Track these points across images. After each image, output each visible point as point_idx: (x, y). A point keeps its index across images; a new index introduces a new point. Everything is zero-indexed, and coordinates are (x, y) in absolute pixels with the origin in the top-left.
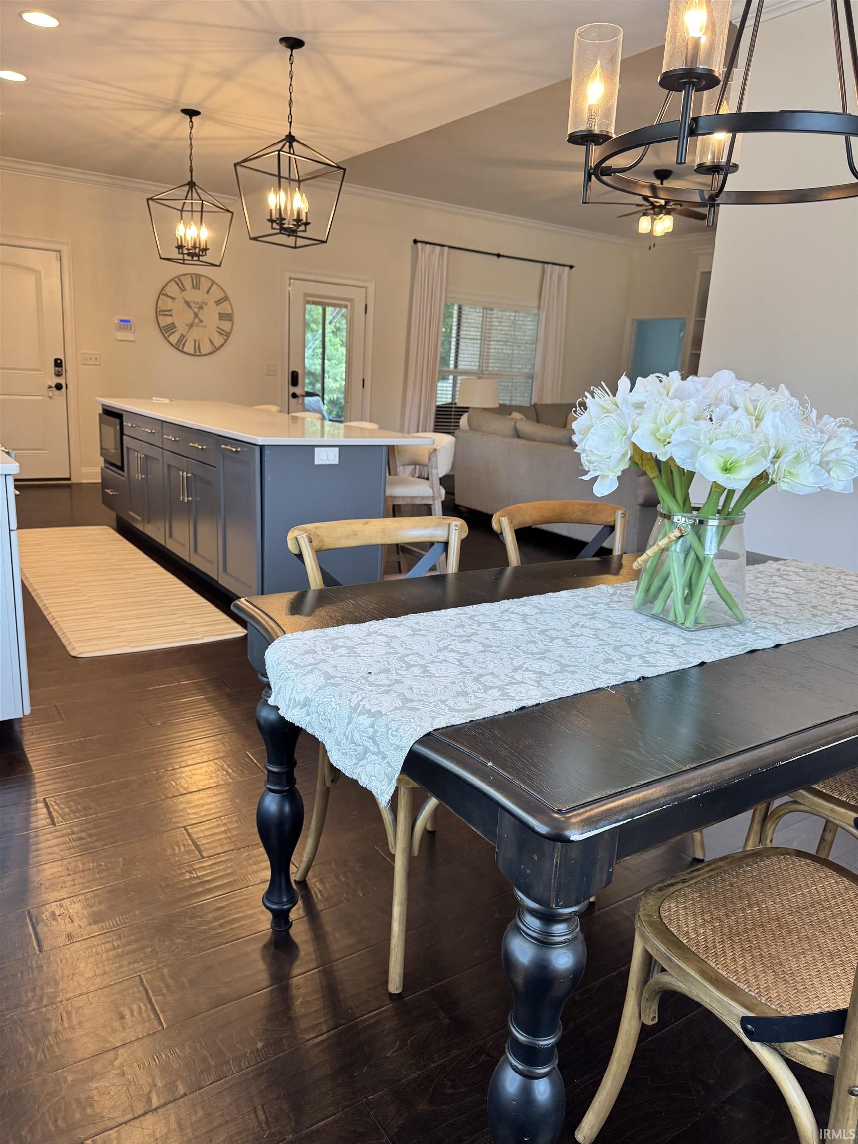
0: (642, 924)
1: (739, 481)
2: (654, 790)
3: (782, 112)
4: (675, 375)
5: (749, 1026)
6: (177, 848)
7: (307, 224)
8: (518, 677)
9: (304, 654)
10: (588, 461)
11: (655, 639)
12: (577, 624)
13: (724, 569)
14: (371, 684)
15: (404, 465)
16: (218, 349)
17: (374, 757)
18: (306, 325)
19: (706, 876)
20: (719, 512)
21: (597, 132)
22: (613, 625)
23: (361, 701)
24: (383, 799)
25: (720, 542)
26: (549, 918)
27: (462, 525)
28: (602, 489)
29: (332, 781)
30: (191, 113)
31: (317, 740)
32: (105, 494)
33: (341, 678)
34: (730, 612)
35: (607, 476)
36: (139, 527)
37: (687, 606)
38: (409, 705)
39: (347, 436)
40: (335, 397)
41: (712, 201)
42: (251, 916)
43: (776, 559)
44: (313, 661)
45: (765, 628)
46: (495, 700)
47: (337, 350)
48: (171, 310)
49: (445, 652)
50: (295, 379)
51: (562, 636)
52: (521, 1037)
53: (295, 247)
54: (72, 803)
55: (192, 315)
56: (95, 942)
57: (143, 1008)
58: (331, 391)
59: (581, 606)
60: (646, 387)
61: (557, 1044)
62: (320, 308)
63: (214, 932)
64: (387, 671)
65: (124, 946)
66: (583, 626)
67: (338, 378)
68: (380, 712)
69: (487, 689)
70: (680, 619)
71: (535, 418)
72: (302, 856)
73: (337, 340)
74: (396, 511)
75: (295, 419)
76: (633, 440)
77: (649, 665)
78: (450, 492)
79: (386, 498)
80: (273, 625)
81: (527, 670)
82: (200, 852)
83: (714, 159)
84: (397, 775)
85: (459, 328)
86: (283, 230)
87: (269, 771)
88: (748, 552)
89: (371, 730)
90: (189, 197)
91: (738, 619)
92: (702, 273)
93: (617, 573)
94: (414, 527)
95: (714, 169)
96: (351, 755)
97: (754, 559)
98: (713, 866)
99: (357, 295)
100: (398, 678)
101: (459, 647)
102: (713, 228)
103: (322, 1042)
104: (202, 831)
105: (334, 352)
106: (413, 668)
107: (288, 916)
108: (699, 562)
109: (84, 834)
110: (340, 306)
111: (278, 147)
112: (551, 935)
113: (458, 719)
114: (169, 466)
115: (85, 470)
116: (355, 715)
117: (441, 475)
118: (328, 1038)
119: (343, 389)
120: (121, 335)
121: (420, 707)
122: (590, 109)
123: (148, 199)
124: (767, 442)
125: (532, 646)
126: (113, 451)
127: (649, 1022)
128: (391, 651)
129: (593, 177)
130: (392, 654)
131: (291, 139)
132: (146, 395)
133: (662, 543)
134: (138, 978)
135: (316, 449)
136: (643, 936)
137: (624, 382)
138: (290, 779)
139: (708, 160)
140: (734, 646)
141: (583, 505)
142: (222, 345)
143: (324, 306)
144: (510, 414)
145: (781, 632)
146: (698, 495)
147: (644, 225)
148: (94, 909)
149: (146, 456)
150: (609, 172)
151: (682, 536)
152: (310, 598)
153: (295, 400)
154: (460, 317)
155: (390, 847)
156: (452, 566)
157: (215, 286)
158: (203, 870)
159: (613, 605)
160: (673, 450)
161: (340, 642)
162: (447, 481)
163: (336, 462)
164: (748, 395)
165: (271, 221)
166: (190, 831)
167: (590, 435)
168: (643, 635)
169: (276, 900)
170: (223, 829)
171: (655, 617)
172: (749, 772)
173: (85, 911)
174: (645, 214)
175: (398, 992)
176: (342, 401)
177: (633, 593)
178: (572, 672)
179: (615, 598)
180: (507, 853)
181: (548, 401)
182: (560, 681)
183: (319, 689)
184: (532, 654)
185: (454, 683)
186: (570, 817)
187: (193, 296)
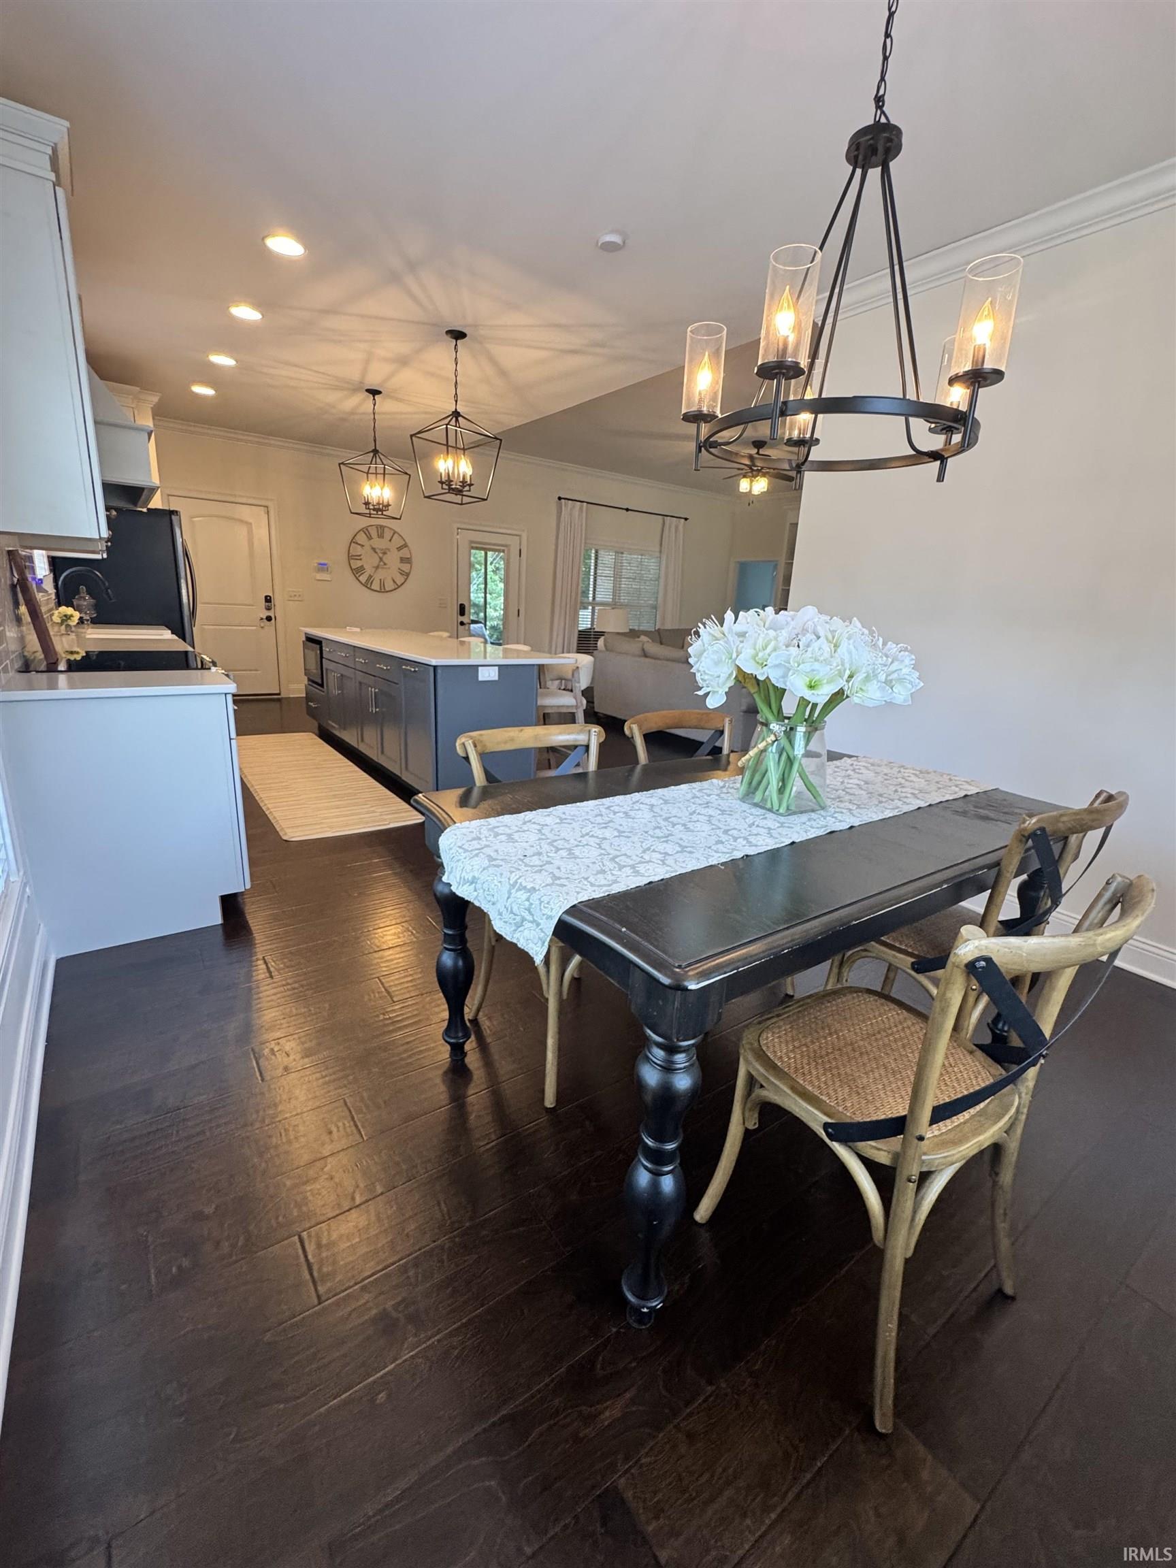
0: (745, 1051)
1: (820, 697)
2: (754, 947)
3: (855, 397)
4: (770, 610)
5: (830, 1130)
6: (372, 995)
7: (471, 485)
8: (647, 857)
9: (471, 841)
10: (702, 679)
11: (756, 823)
12: (694, 812)
13: (810, 765)
14: (526, 865)
15: (552, 680)
16: (399, 587)
17: (530, 925)
18: (471, 566)
19: (796, 1011)
20: (806, 720)
21: (706, 412)
22: (723, 812)
23: (518, 879)
24: (538, 959)
25: (807, 744)
26: (671, 1050)
27: (600, 731)
28: (713, 703)
29: (497, 941)
30: (374, 392)
31: (483, 911)
32: (308, 707)
33: (502, 860)
34: (814, 800)
35: (717, 692)
36: (337, 733)
37: (781, 796)
38: (558, 882)
39: (505, 657)
40: (496, 623)
41: (799, 468)
42: (433, 1048)
43: (850, 757)
44: (479, 847)
45: (842, 813)
46: (628, 876)
47: (497, 586)
48: (360, 556)
49: (587, 837)
50: (462, 610)
51: (683, 822)
52: (650, 1142)
53: (462, 504)
54: (286, 960)
55: (378, 559)
56: (308, 1072)
57: (347, 1125)
58: (492, 619)
59: (697, 797)
60: (747, 619)
61: (678, 1148)
62: (483, 552)
63: (403, 1063)
64: (539, 854)
65: (331, 1075)
66: (699, 814)
67: (497, 608)
68: (534, 889)
69: (621, 868)
70: (776, 807)
71: (658, 639)
72: (473, 1000)
73: (497, 578)
74: (546, 719)
75: (462, 643)
76: (737, 662)
77: (751, 844)
78: (590, 702)
79: (538, 708)
80: (446, 816)
81: (654, 851)
82: (391, 997)
83: (800, 434)
84: (548, 939)
85: (596, 568)
86: (451, 490)
87: (445, 933)
88: (828, 751)
89: (527, 903)
90: (374, 462)
91: (820, 806)
92: (791, 524)
93: (725, 770)
94: (560, 734)
95: (801, 443)
96: (510, 924)
97: (833, 756)
98: (801, 1003)
99: (513, 542)
100: (549, 859)
101: (599, 833)
102: (801, 487)
103: (493, 1147)
104: (392, 981)
105: (494, 587)
106: (561, 851)
107: (463, 1048)
108: (790, 761)
109: (296, 985)
110: (499, 551)
111: (446, 421)
112: (673, 1063)
113: (598, 894)
114: (360, 683)
115: (292, 686)
116: (513, 891)
117: (583, 688)
118: (497, 1144)
119: (502, 617)
120: (319, 576)
121: (567, 883)
122: (700, 394)
123: (340, 464)
124: (843, 665)
125: (657, 831)
126: (315, 671)
127: (751, 1127)
128: (543, 837)
129: (703, 449)
130: (543, 839)
131: (456, 414)
132: (341, 625)
133: (761, 746)
134: (342, 1101)
135: (480, 668)
136: (746, 1060)
137: (729, 615)
138: (463, 941)
139: (795, 434)
140: (818, 828)
141: (699, 714)
142: (403, 584)
143: (486, 550)
144: (639, 637)
145: (854, 816)
146: (789, 707)
147: (744, 485)
148: (306, 1045)
149: (342, 675)
150: (715, 445)
151: (776, 740)
152: (476, 793)
153: (463, 627)
154: (596, 558)
155: (545, 993)
156: (592, 764)
157: (396, 535)
158: (394, 1012)
159: (722, 795)
160: (769, 670)
161: (500, 830)
162: (588, 693)
163: (496, 678)
164: (828, 626)
165: (442, 483)
166: (383, 981)
167: (703, 659)
168: (747, 820)
169: (452, 1035)
170: (410, 978)
171: (756, 805)
172: (829, 930)
173: (299, 1047)
174: (745, 476)
175: (552, 1106)
176: (501, 627)
177: (738, 785)
178: (691, 852)
179: (724, 790)
180: (637, 1000)
181: (668, 626)
182: (681, 860)
183: (484, 869)
184: (658, 837)
185: (594, 863)
186: (689, 971)
187: (379, 543)
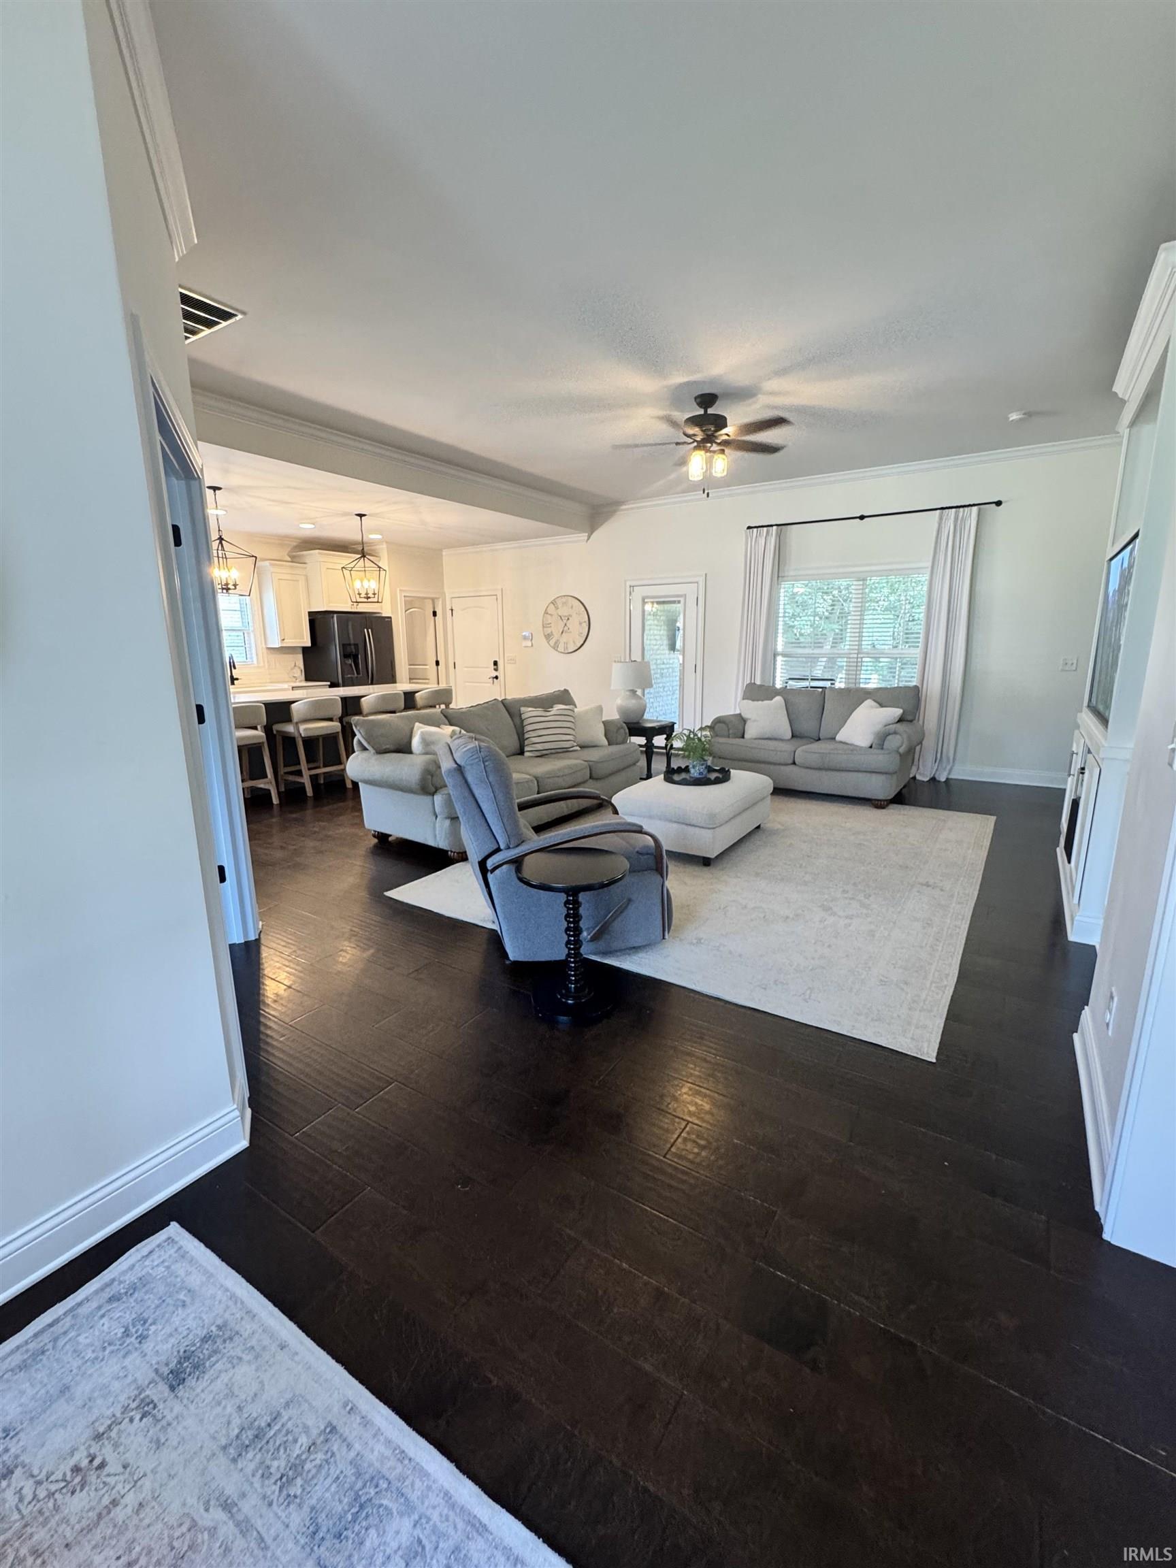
16: (579, 648)
48: (551, 623)
55: (563, 625)
99: (690, 591)
120: (525, 644)
142: (582, 645)
157: (577, 602)
187: (563, 611)
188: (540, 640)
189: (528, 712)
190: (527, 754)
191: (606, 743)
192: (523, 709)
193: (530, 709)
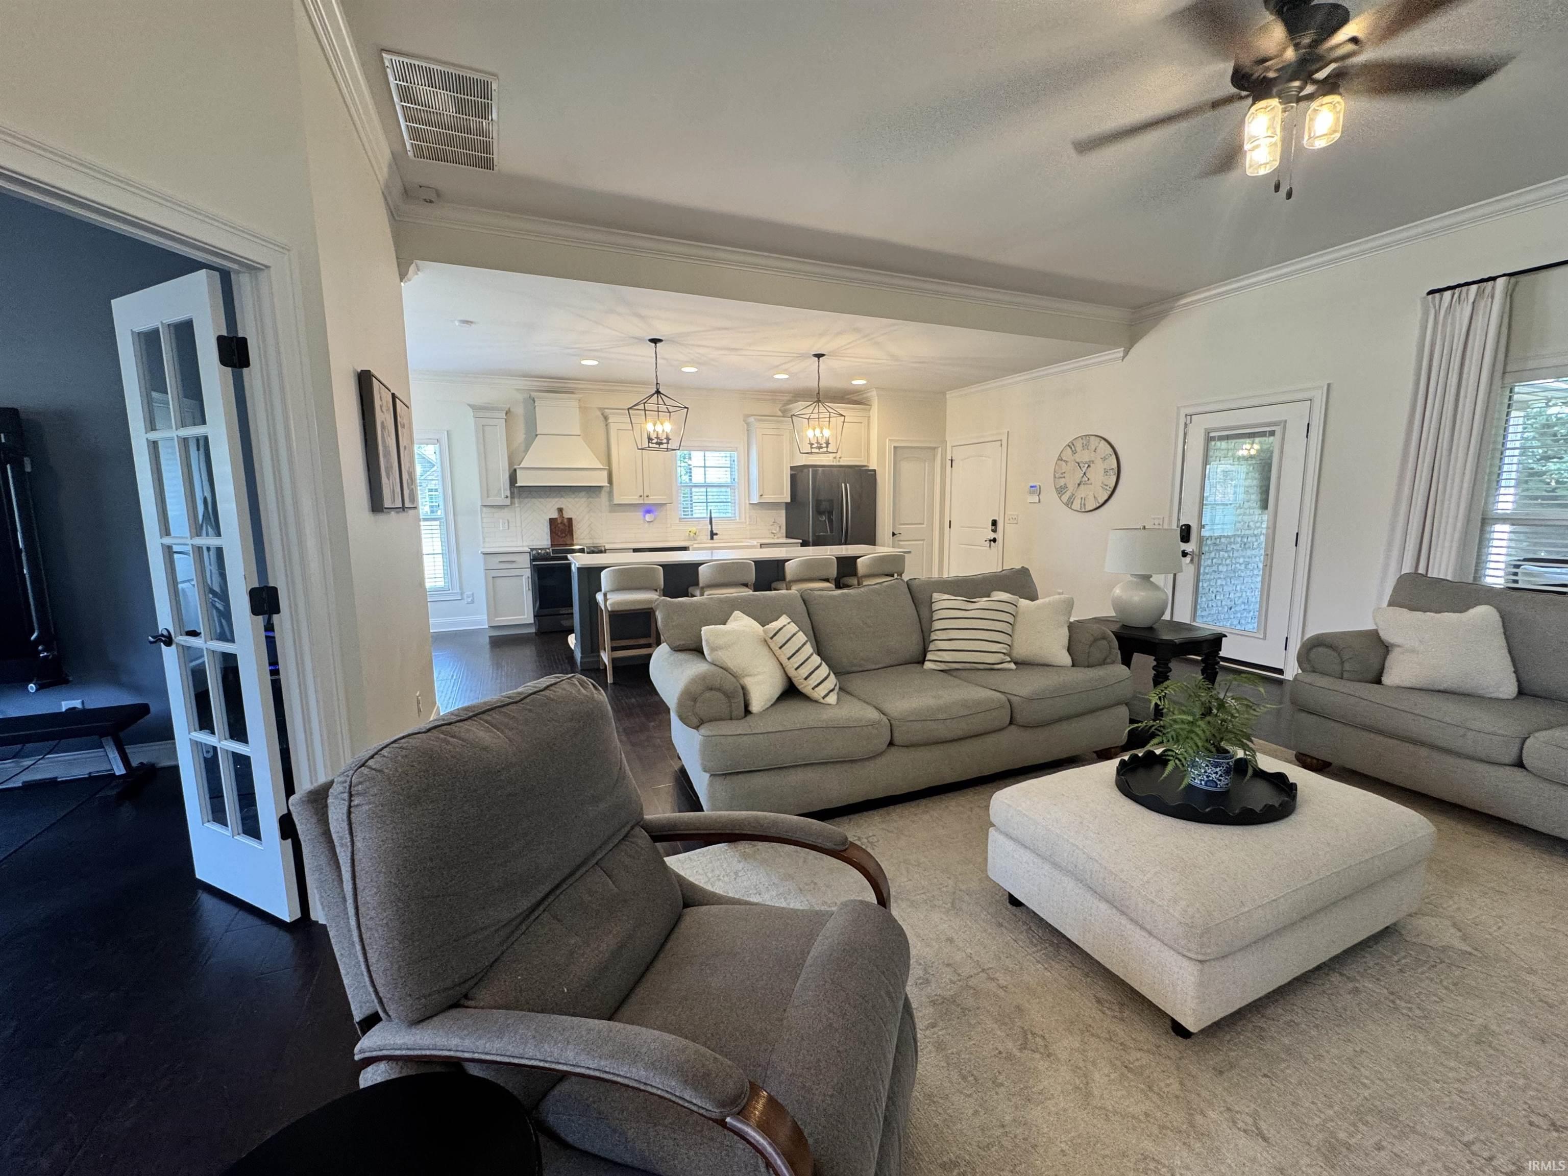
16: (1102, 505)
48: (1064, 472)
50: (1186, 535)
55: (1081, 475)
99: (1294, 414)
120: (1031, 499)
142: (1107, 501)
157: (1103, 442)
187: (1084, 456)
188: (1050, 495)
189: (942, 601)
190: (928, 665)
191: (1068, 661)
192: (936, 596)
193: (946, 596)
